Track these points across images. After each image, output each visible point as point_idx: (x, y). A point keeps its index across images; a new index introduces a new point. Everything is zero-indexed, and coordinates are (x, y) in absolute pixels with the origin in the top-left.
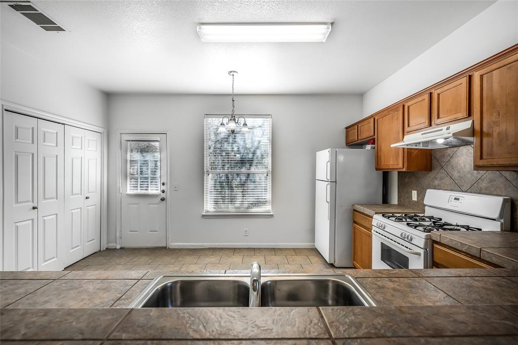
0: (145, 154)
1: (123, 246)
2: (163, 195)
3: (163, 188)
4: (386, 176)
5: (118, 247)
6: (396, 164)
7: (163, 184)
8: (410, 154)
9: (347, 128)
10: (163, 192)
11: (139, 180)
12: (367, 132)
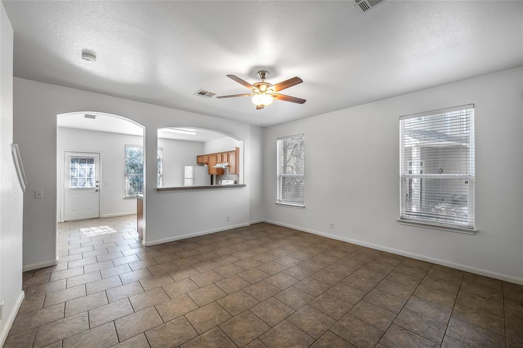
0: (82, 164)
1: (65, 220)
2: (97, 188)
3: (97, 184)
4: (212, 176)
5: (62, 221)
6: (214, 173)
7: (97, 182)
8: (218, 169)
9: (197, 156)
10: (97, 186)
11: (78, 180)
12: (205, 160)
